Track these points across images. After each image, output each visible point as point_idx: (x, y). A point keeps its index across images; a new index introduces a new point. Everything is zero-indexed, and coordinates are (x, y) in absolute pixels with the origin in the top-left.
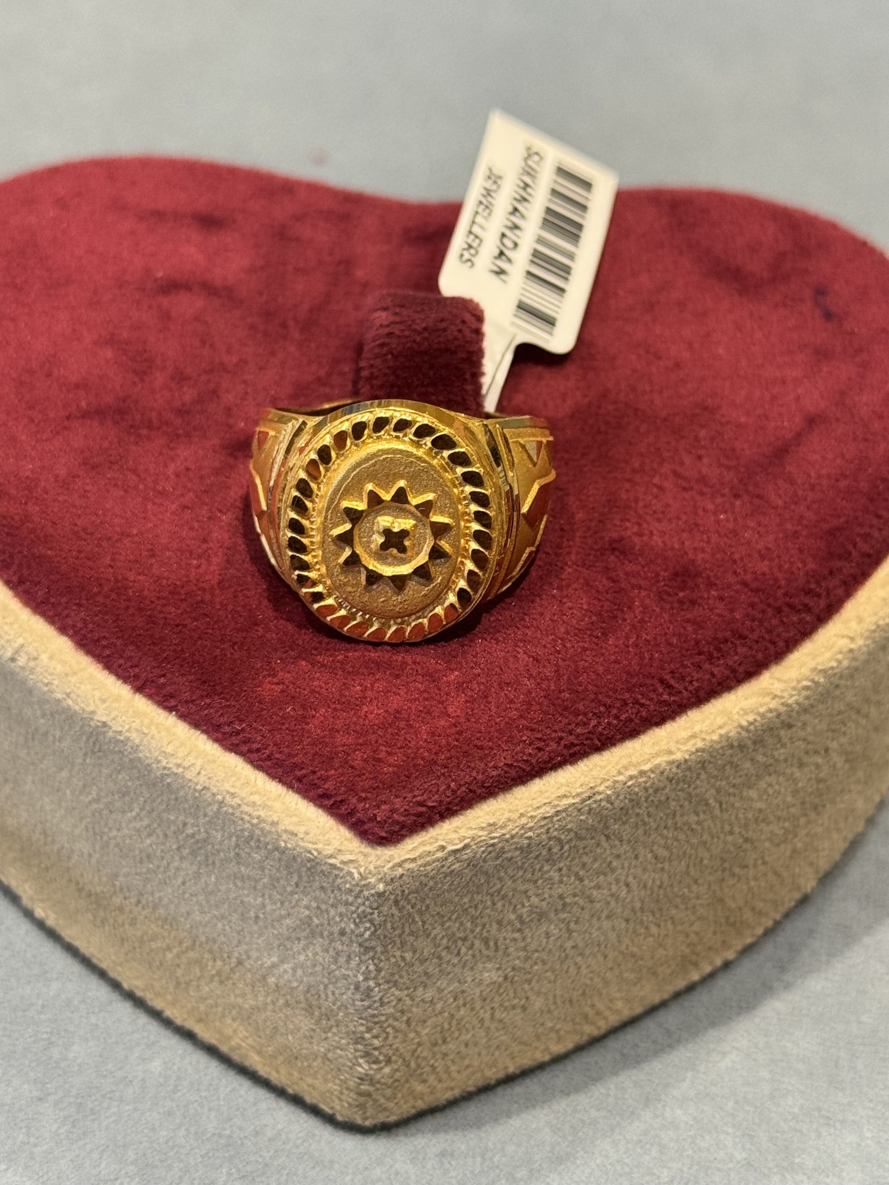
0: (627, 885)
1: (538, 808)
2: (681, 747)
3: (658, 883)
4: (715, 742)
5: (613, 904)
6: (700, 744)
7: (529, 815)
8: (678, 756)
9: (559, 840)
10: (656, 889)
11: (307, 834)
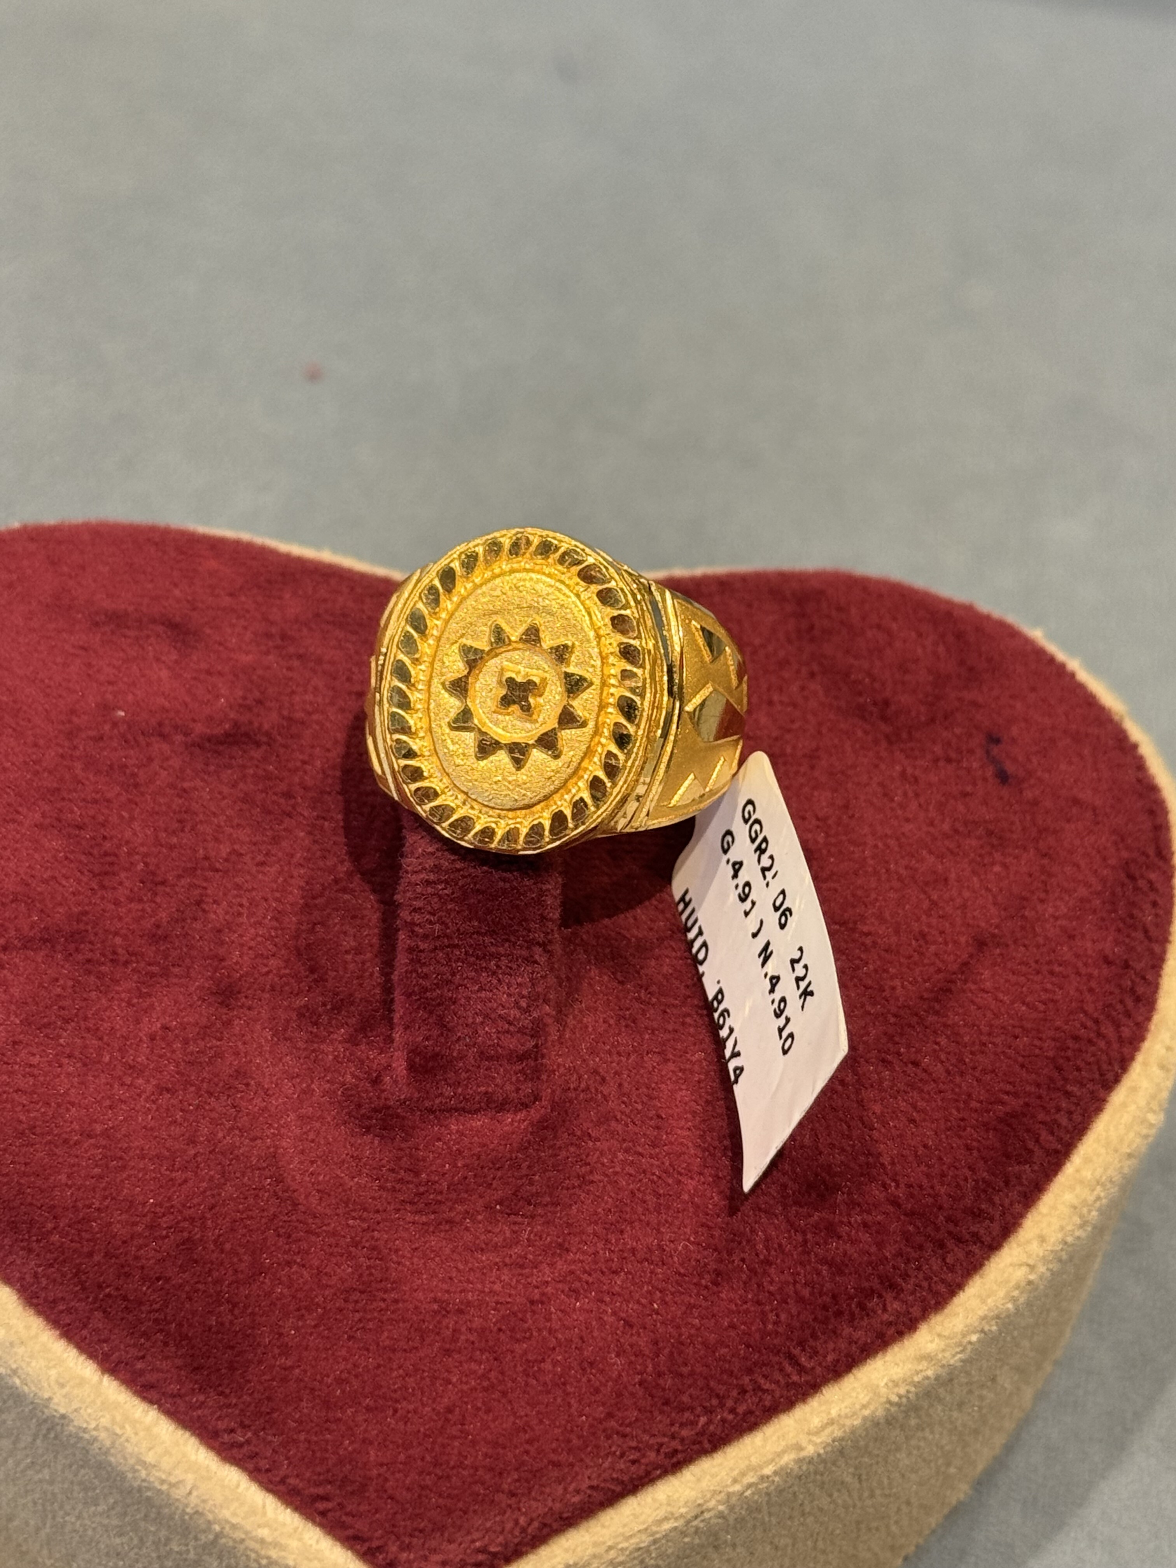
1: (632, 1536)
4: (857, 1426)
6: (838, 1433)
7: (620, 1546)
8: (810, 1450)
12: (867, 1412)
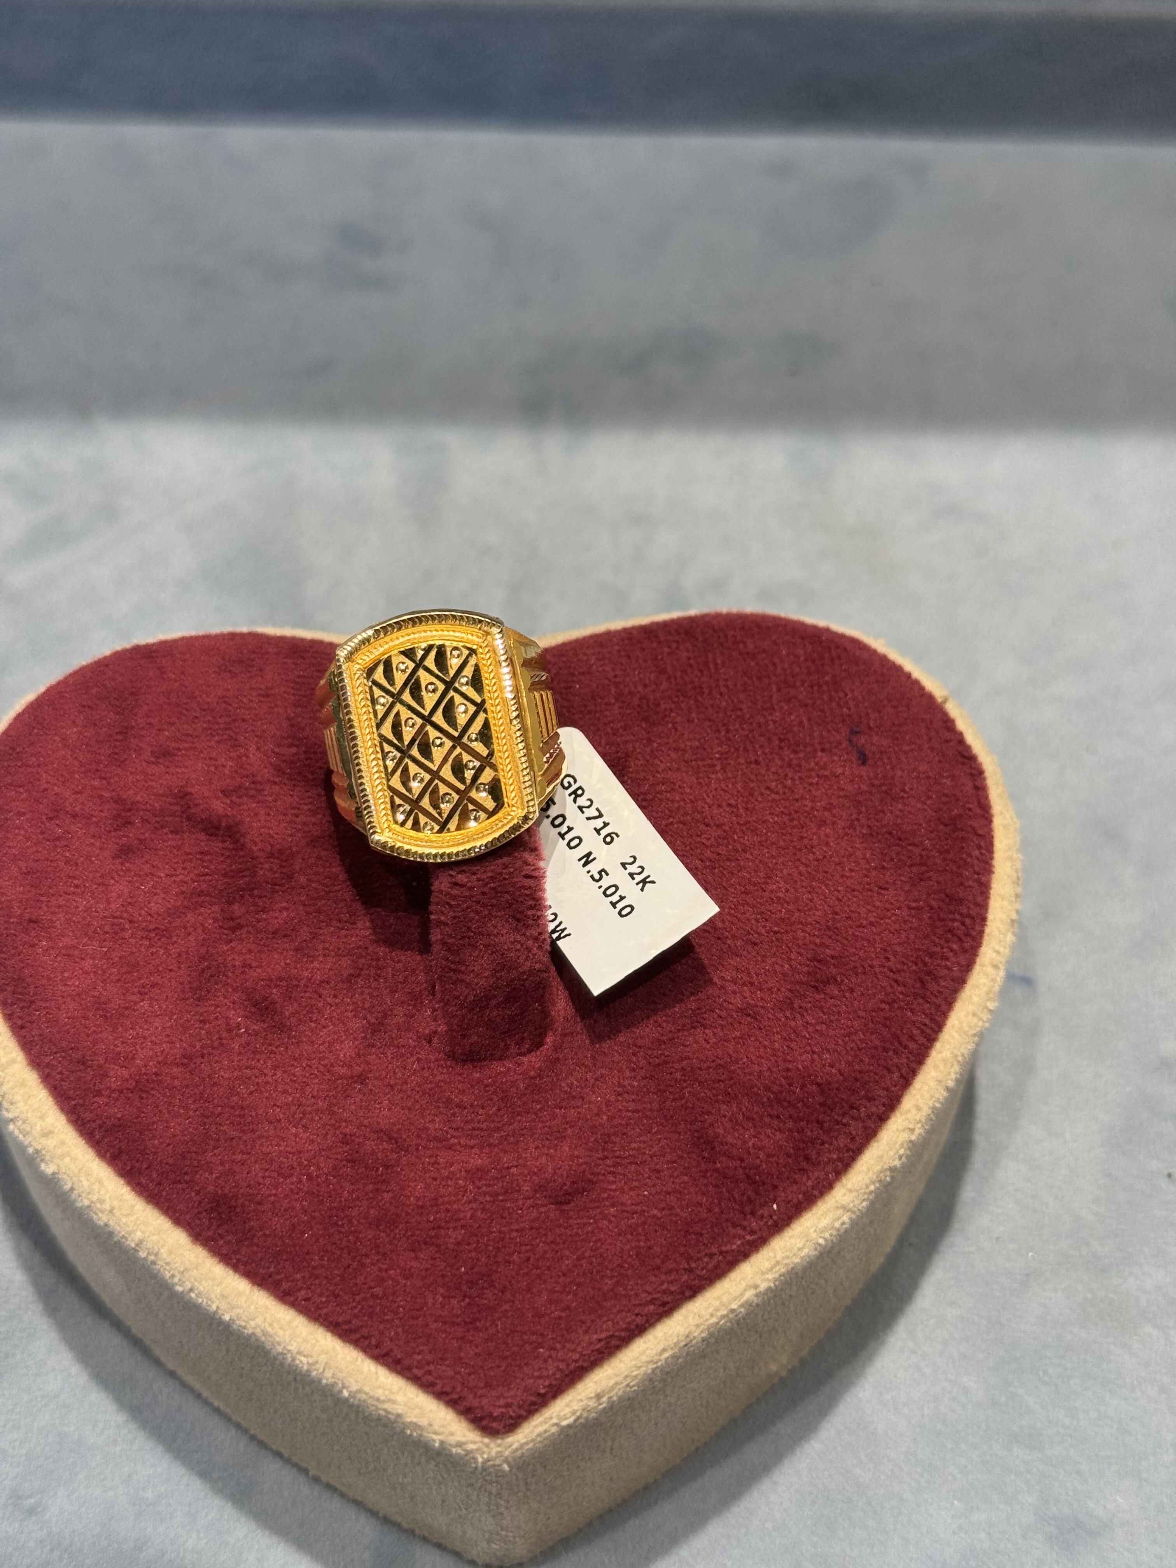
1: (641, 1366)
2: (767, 1276)
4: (796, 1264)
6: (783, 1270)
7: (634, 1373)
8: (763, 1286)
9: (661, 1377)
11: (430, 1425)
12: (803, 1253)
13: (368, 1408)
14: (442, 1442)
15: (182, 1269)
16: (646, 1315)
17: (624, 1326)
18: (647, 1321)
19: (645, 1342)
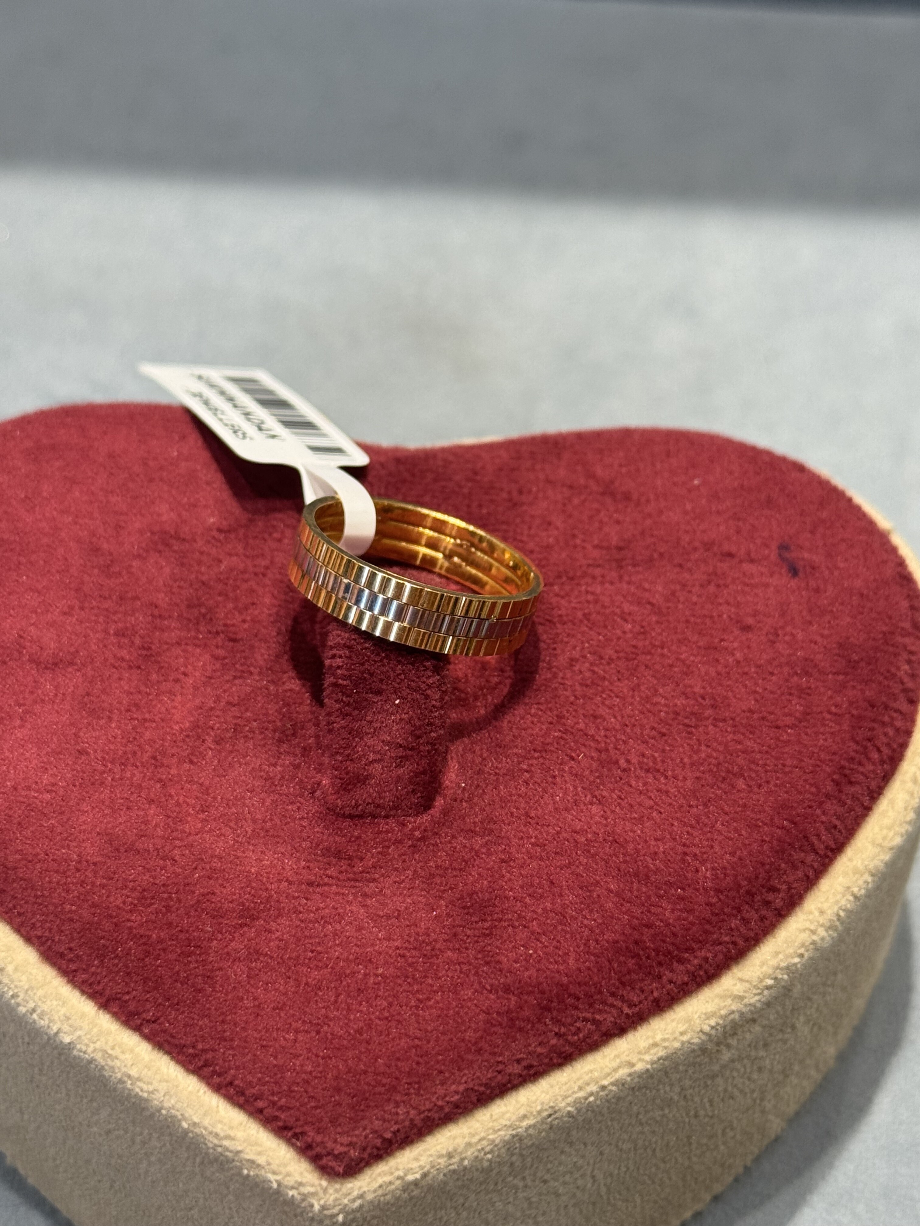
0: (593, 1177)
1: (499, 1130)
2: (644, 1057)
3: (624, 1169)
4: (676, 1049)
5: (579, 1194)
6: (662, 1053)
7: (491, 1137)
8: (640, 1067)
9: (521, 1155)
10: (622, 1175)
11: (269, 1164)
12: (685, 1038)
13: (206, 1144)
14: (279, 1184)
15: (26, 987)
16: (510, 1075)
17: (484, 1081)
18: (510, 1081)
19: (505, 1105)
